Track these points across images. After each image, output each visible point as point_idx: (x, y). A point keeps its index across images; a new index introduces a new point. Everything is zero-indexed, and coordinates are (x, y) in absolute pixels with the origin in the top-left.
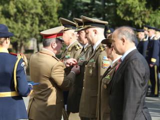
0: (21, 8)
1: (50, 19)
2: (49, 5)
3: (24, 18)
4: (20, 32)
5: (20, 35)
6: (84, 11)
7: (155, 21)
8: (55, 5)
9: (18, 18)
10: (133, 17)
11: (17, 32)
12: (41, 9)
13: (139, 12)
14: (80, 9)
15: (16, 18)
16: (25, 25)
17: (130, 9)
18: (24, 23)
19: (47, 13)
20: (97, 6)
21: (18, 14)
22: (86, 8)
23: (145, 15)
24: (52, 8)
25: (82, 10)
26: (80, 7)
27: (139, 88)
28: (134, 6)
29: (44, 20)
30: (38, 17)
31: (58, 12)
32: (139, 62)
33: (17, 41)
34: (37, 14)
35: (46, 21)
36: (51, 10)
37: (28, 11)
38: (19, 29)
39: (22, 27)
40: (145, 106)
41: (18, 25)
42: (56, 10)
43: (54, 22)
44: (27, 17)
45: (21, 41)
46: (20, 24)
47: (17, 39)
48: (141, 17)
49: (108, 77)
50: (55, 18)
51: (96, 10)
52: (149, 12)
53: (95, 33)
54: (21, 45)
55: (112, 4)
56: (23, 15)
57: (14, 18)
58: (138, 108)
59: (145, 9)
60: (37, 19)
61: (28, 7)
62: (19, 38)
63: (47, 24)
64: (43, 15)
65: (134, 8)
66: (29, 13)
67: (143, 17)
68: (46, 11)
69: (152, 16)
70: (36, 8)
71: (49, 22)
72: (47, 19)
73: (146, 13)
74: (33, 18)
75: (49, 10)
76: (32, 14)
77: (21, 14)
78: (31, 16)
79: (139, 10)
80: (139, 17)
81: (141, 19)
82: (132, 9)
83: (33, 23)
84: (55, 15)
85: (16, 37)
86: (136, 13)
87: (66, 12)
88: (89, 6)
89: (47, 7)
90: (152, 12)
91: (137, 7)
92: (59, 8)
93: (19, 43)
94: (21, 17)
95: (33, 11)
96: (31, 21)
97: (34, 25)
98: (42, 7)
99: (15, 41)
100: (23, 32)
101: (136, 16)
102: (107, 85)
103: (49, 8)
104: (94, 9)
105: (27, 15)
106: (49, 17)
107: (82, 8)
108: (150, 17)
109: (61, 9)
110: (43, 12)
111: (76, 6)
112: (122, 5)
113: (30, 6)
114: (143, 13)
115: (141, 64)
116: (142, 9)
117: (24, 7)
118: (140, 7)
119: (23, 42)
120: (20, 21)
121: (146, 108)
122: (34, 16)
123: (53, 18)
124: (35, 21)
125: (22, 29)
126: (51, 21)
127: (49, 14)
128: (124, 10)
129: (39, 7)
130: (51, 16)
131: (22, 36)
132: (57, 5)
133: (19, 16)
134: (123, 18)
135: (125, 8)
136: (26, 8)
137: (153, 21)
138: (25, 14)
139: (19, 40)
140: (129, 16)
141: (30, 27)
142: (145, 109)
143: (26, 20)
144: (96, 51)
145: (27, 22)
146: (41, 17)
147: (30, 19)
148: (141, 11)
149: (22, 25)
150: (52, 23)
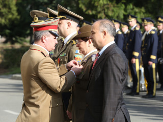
1: (9, 12)
6: (43, 4)
7: (119, 14)
10: (96, 10)
13: (102, 5)
14: (39, 2)
17: (93, 3)
19: (5, 6)
23: (108, 8)
27: (120, 84)
29: (2, 13)
31: (17, 5)
32: (119, 56)
35: (4, 14)
36: (10, 2)
40: (123, 102)
43: (13, 14)
48: (104, 10)
50: (14, 11)
52: (112, 6)
53: (69, 26)
59: (109, 2)
63: (5, 16)
67: (106, 11)
68: (5, 3)
69: (115, 9)
71: (7, 15)
72: (5, 12)
73: (109, 6)
75: (7, 3)
79: (102, 3)
80: (102, 10)
81: (105, 13)
82: (95, 2)
84: (14, 8)
86: (99, 7)
87: (25, 5)
90: (116, 5)
92: (17, 0)
101: (99, 9)
104: (54, 2)
107: (41, 1)
108: (113, 11)
109: (20, 1)
114: (106, 6)
116: (105, 3)
121: (124, 104)
123: (12, 11)
126: (9, 14)
127: (7, 6)
128: (86, 3)
130: (10, 8)
134: (86, 11)
135: (88, 1)
137: (117, 14)
140: (92, 10)
142: (123, 106)
144: (68, 45)
148: (104, 5)
150: (10, 16)
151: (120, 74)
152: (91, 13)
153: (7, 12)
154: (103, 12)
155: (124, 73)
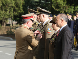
0: (5, 3)
1: (19, 9)
2: (19, 2)
3: (6, 8)
4: (4, 15)
5: (4, 17)
6: (35, 5)
7: (71, 11)
8: (21, 2)
9: (3, 9)
11: (3, 15)
12: (15, 4)
13: (63, 6)
14: (33, 4)
15: (2, 8)
16: (6, 12)
17: (58, 5)
18: (6, 11)
19: (17, 6)
20: (42, 3)
21: (3, 6)
22: (36, 4)
23: (66, 8)
24: (20, 4)
25: (34, 5)
26: (33, 3)
28: (61, 3)
29: (16, 10)
30: (13, 8)
31: (23, 6)
32: (69, 31)
33: (2, 20)
34: (12, 7)
35: (17, 10)
36: (19, 5)
37: (8, 5)
38: (3, 14)
39: (5, 13)
40: (71, 54)
41: (3, 12)
42: (22, 5)
43: (21, 10)
44: (7, 8)
45: (4, 20)
46: (4, 11)
47: (2, 19)
48: (64, 9)
49: (53, 39)
50: (21, 9)
51: (42, 5)
52: (68, 7)
54: (4, 22)
55: (49, 2)
56: (5, 7)
57: (1, 8)
58: (69, 55)
59: (66, 5)
60: (12, 9)
61: (8, 3)
62: (3, 18)
63: (17, 11)
64: (15, 7)
65: (61, 4)
66: (8, 6)
67: (65, 9)
68: (17, 5)
69: (69, 9)
70: (12, 4)
71: (18, 11)
72: (17, 9)
73: (66, 7)
74: (10, 8)
75: (18, 5)
76: (10, 7)
77: (4, 7)
78: (9, 7)
79: (63, 5)
80: (63, 9)
82: (59, 5)
83: (10, 11)
84: (21, 8)
85: (2, 18)
86: (61, 7)
87: (27, 6)
88: (38, 3)
89: (17, 3)
90: (70, 7)
91: (62, 4)
92: (23, 4)
93: (3, 21)
94: (4, 8)
95: (10, 5)
96: (9, 10)
97: (11, 12)
98: (15, 3)
99: (1, 20)
100: (5, 15)
101: (61, 9)
102: (52, 43)
103: (18, 4)
104: (40, 5)
105: (7, 7)
106: (18, 8)
107: (34, 4)
108: (68, 9)
109: (24, 4)
110: (15, 5)
111: (32, 3)
112: (55, 3)
113: (9, 3)
114: (65, 7)
115: (70, 33)
116: (65, 5)
117: (6, 3)
118: (63, 4)
119: (5, 20)
120: (4, 10)
121: (72, 55)
122: (11, 8)
123: (20, 9)
124: (11, 10)
125: (4, 14)
126: (19, 10)
127: (18, 7)
128: (55, 6)
129: (13, 3)
130: (19, 8)
131: (5, 18)
132: (22, 3)
133: (3, 7)
135: (56, 4)
136: (7, 3)
137: (70, 11)
138: (6, 6)
139: (3, 19)
140: (58, 9)
141: (9, 13)
142: (72, 56)
143: (7, 9)
145: (7, 11)
146: (14, 8)
147: (9, 9)
148: (64, 6)
149: (5, 12)
150: (20, 11)
151: (70, 40)
152: (57, 10)
153: (18, 9)
154: (63, 10)
155: (72, 39)
